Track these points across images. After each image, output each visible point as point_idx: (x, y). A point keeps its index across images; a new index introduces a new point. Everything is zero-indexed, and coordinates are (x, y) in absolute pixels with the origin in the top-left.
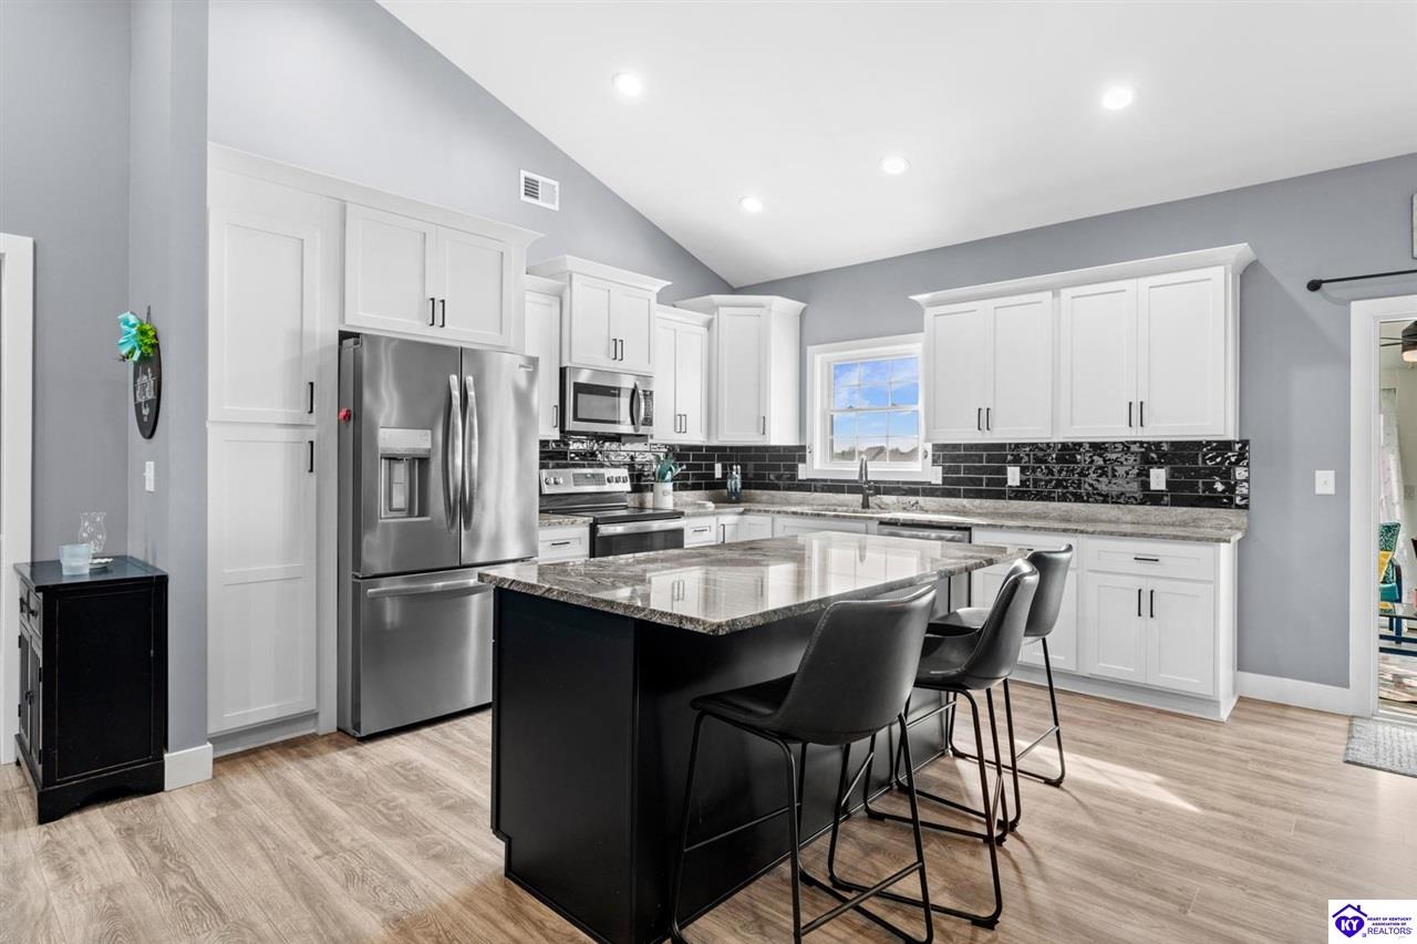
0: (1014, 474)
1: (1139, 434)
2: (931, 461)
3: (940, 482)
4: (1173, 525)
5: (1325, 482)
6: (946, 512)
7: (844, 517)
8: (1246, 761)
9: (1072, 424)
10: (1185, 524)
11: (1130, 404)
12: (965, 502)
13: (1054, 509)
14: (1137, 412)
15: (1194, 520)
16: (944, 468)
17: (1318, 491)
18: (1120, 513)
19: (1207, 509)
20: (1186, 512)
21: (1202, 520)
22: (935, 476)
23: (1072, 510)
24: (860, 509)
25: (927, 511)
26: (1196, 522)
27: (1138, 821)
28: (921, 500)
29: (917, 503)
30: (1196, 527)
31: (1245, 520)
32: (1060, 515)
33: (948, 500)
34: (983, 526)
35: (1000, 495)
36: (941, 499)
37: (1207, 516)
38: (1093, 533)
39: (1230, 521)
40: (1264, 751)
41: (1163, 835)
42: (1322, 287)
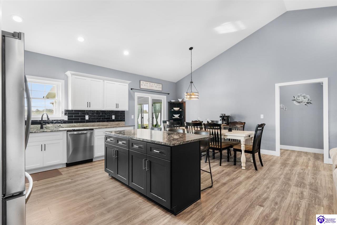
0: (87, 117)
1: (117, 109)
2: (64, 114)
3: (67, 120)
6: (70, 127)
7: (56, 131)
11: (116, 104)
12: (75, 124)
13: (96, 124)
15: (119, 124)
16: (68, 116)
17: (132, 118)
22: (66, 118)
24: (40, 129)
25: (63, 127)
28: (61, 125)
29: (60, 125)
31: (125, 123)
33: (70, 124)
34: (97, 128)
35: (84, 122)
36: (68, 124)
37: (120, 123)
39: (123, 123)
42: (133, 90)
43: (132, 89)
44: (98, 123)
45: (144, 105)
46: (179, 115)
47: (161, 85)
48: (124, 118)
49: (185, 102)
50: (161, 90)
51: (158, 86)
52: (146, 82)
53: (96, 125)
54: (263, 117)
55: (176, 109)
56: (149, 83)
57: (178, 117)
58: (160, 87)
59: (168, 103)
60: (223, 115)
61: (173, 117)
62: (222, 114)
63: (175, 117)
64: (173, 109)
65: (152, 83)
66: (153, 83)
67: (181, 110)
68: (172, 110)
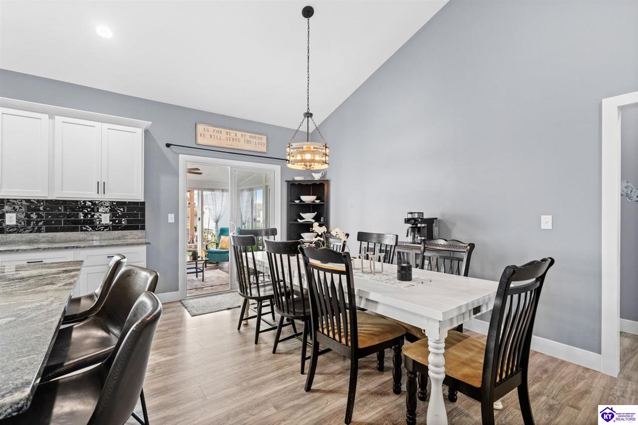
0: (11, 218)
1: (103, 197)
4: (113, 239)
5: (171, 218)
8: (167, 330)
9: (62, 190)
10: (119, 238)
11: (98, 182)
13: (42, 237)
14: (101, 187)
17: (169, 222)
18: (86, 236)
19: (128, 231)
20: (119, 233)
21: (127, 236)
23: (56, 236)
26: (124, 237)
27: (156, 376)
30: (124, 239)
31: (144, 234)
32: (48, 240)
37: (129, 234)
38: (84, 247)
39: (138, 235)
40: (168, 324)
41: (171, 375)
42: (171, 146)
43: (168, 145)
44: (50, 234)
45: (257, 191)
46: (316, 213)
47: (265, 137)
48: (144, 221)
49: (328, 180)
50: (265, 150)
51: (253, 140)
52: (217, 129)
53: (44, 240)
54: (550, 224)
55: (307, 199)
56: (224, 131)
57: (313, 219)
58: (260, 141)
59: (285, 184)
60: (416, 216)
61: (301, 220)
62: (411, 213)
63: (304, 219)
64: (299, 199)
65: (235, 132)
66: (237, 132)
67: (318, 202)
68: (297, 202)
